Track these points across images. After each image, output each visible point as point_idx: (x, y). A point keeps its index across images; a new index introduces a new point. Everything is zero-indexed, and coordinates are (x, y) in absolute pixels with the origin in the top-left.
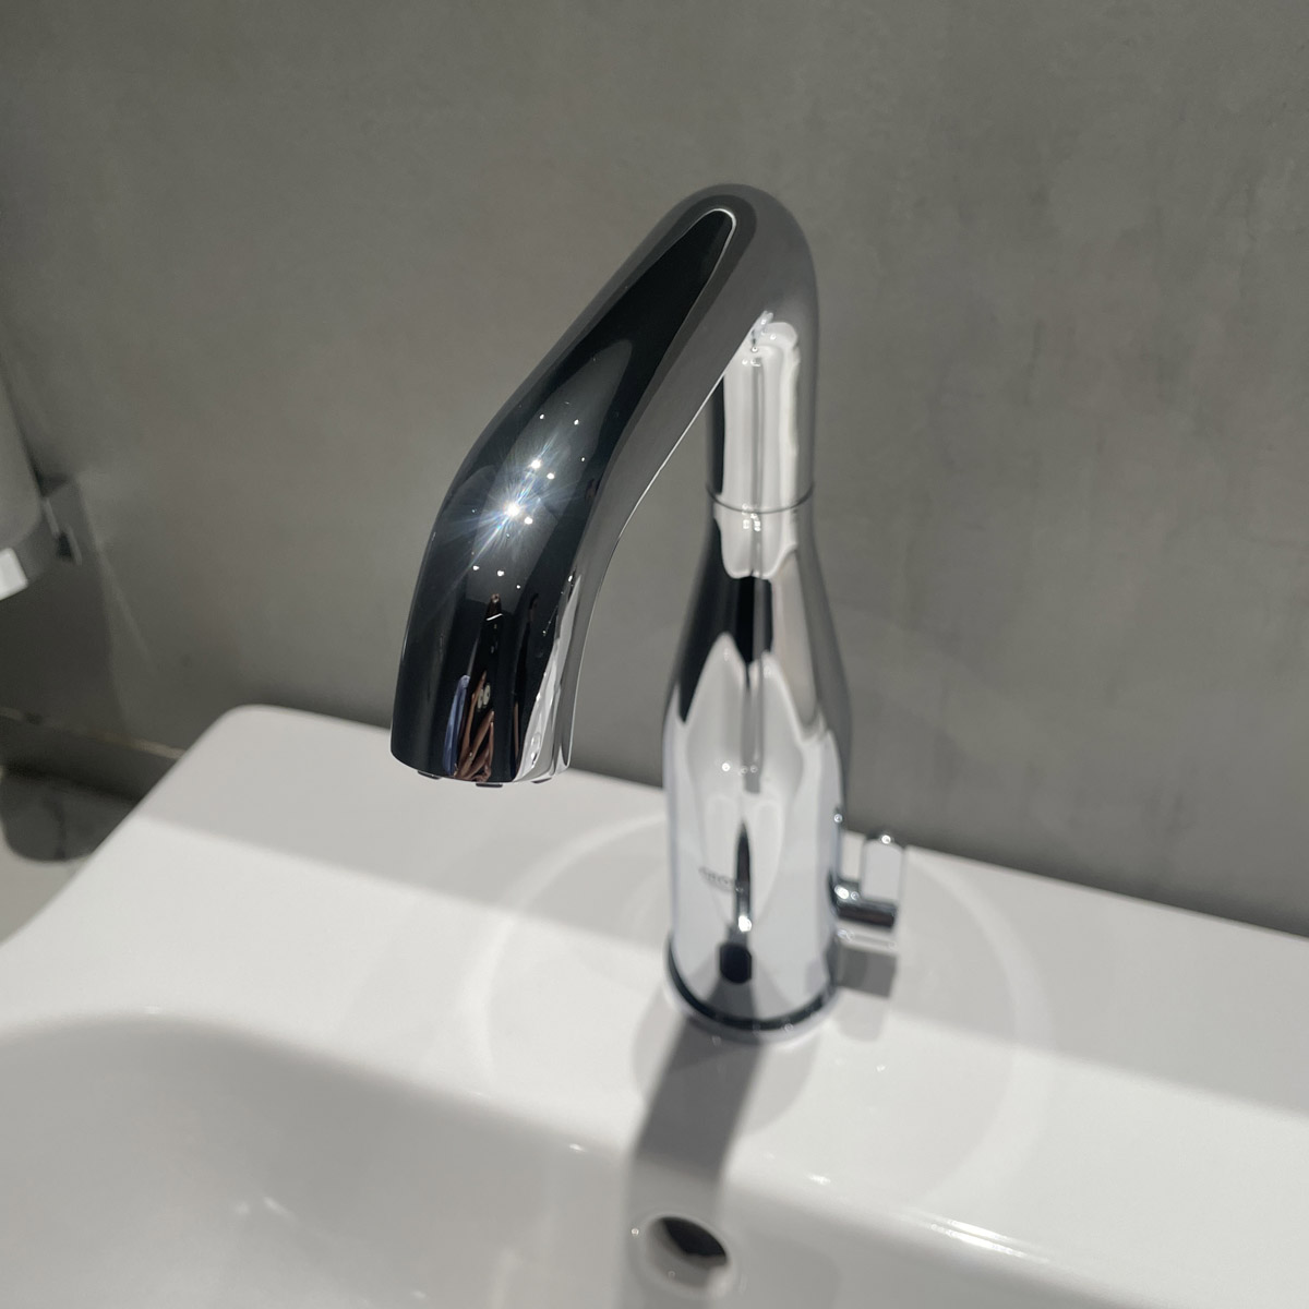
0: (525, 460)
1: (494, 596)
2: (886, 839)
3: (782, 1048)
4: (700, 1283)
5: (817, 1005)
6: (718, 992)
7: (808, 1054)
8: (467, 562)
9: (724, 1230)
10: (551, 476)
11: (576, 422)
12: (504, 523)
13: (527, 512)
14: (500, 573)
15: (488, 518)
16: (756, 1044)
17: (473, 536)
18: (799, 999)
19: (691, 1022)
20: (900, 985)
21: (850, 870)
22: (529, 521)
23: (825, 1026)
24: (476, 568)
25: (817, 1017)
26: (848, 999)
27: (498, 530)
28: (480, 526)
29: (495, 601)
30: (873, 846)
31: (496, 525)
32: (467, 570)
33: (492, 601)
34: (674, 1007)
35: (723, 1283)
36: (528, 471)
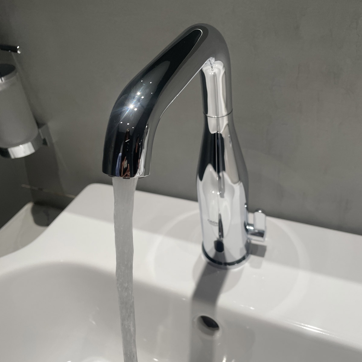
0: (136, 93)
1: (127, 129)
2: (260, 211)
3: (234, 270)
4: (212, 334)
5: (244, 258)
6: (216, 255)
7: (241, 272)
8: (118, 121)
9: (218, 319)
10: (143, 97)
11: (151, 83)
12: (129, 110)
13: (135, 107)
14: (128, 124)
15: (125, 108)
16: (226, 269)
17: (121, 113)
18: (238, 257)
19: (209, 263)
20: (267, 254)
21: (251, 221)
22: (136, 109)
23: (246, 265)
24: (121, 123)
25: (244, 262)
26: (252, 257)
27: (127, 112)
28: (123, 110)
29: (128, 131)
30: (256, 213)
31: (127, 111)
32: (119, 123)
33: (127, 130)
34: (204, 260)
35: (218, 335)
36: (136, 95)
